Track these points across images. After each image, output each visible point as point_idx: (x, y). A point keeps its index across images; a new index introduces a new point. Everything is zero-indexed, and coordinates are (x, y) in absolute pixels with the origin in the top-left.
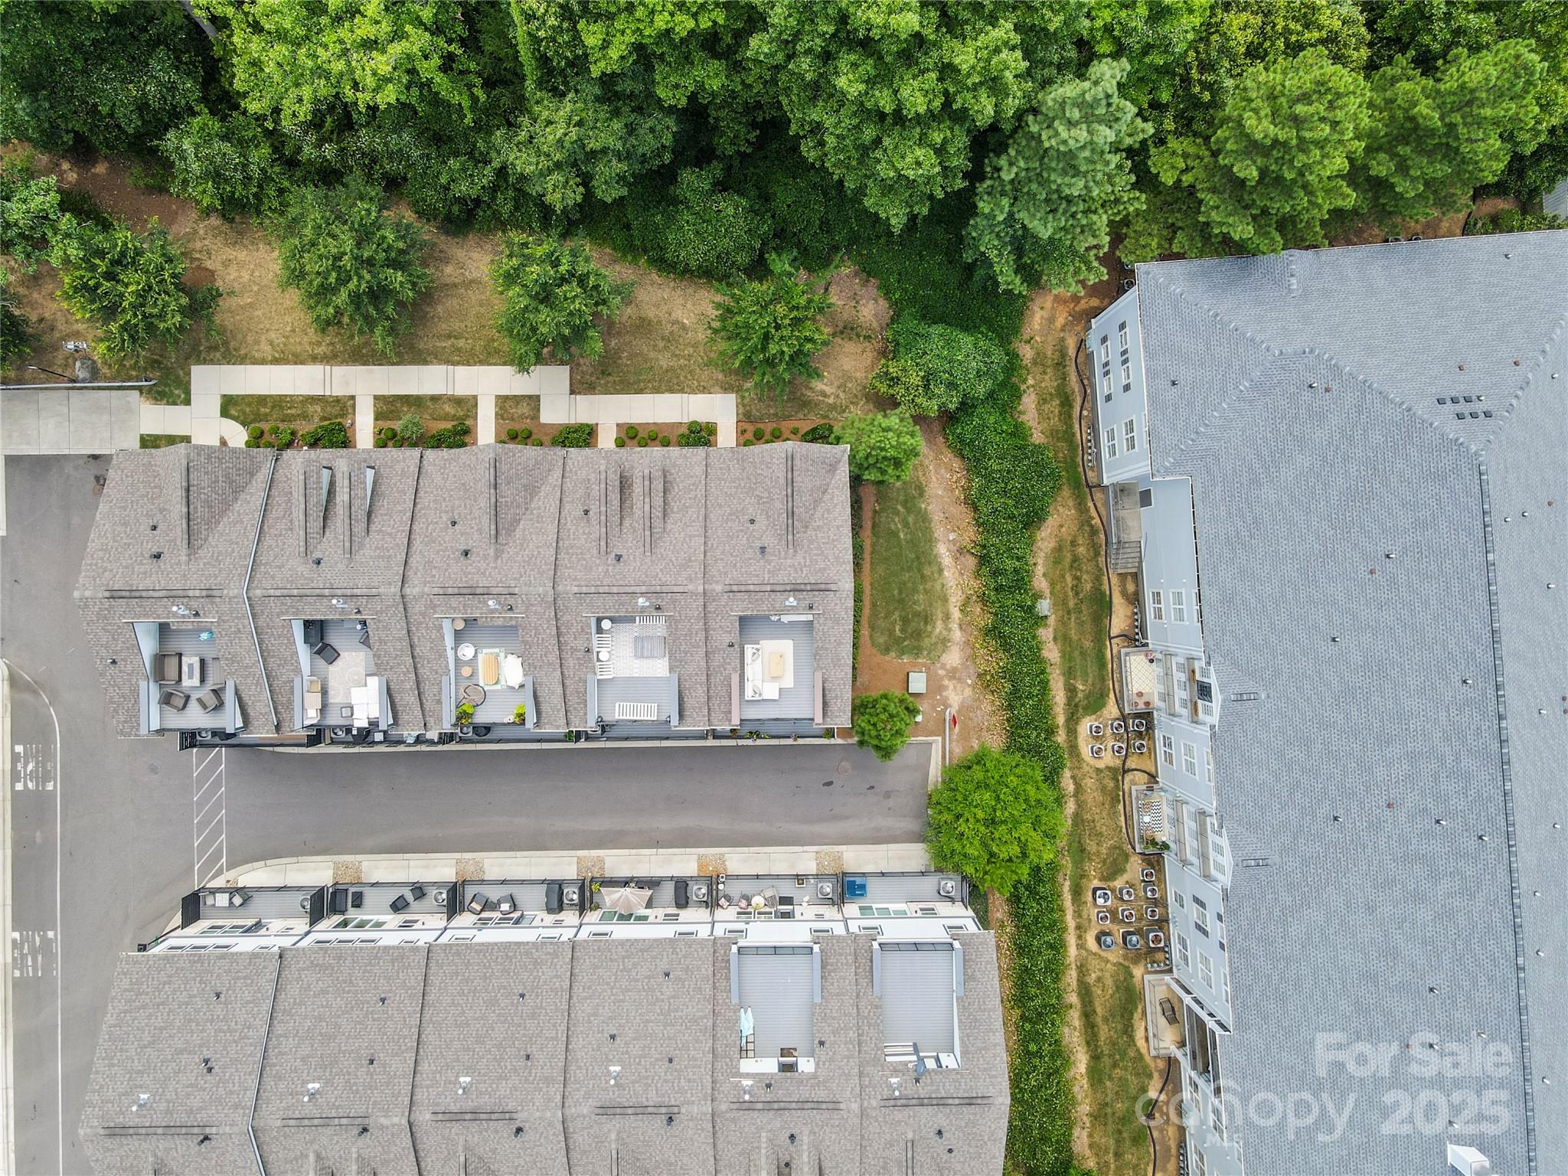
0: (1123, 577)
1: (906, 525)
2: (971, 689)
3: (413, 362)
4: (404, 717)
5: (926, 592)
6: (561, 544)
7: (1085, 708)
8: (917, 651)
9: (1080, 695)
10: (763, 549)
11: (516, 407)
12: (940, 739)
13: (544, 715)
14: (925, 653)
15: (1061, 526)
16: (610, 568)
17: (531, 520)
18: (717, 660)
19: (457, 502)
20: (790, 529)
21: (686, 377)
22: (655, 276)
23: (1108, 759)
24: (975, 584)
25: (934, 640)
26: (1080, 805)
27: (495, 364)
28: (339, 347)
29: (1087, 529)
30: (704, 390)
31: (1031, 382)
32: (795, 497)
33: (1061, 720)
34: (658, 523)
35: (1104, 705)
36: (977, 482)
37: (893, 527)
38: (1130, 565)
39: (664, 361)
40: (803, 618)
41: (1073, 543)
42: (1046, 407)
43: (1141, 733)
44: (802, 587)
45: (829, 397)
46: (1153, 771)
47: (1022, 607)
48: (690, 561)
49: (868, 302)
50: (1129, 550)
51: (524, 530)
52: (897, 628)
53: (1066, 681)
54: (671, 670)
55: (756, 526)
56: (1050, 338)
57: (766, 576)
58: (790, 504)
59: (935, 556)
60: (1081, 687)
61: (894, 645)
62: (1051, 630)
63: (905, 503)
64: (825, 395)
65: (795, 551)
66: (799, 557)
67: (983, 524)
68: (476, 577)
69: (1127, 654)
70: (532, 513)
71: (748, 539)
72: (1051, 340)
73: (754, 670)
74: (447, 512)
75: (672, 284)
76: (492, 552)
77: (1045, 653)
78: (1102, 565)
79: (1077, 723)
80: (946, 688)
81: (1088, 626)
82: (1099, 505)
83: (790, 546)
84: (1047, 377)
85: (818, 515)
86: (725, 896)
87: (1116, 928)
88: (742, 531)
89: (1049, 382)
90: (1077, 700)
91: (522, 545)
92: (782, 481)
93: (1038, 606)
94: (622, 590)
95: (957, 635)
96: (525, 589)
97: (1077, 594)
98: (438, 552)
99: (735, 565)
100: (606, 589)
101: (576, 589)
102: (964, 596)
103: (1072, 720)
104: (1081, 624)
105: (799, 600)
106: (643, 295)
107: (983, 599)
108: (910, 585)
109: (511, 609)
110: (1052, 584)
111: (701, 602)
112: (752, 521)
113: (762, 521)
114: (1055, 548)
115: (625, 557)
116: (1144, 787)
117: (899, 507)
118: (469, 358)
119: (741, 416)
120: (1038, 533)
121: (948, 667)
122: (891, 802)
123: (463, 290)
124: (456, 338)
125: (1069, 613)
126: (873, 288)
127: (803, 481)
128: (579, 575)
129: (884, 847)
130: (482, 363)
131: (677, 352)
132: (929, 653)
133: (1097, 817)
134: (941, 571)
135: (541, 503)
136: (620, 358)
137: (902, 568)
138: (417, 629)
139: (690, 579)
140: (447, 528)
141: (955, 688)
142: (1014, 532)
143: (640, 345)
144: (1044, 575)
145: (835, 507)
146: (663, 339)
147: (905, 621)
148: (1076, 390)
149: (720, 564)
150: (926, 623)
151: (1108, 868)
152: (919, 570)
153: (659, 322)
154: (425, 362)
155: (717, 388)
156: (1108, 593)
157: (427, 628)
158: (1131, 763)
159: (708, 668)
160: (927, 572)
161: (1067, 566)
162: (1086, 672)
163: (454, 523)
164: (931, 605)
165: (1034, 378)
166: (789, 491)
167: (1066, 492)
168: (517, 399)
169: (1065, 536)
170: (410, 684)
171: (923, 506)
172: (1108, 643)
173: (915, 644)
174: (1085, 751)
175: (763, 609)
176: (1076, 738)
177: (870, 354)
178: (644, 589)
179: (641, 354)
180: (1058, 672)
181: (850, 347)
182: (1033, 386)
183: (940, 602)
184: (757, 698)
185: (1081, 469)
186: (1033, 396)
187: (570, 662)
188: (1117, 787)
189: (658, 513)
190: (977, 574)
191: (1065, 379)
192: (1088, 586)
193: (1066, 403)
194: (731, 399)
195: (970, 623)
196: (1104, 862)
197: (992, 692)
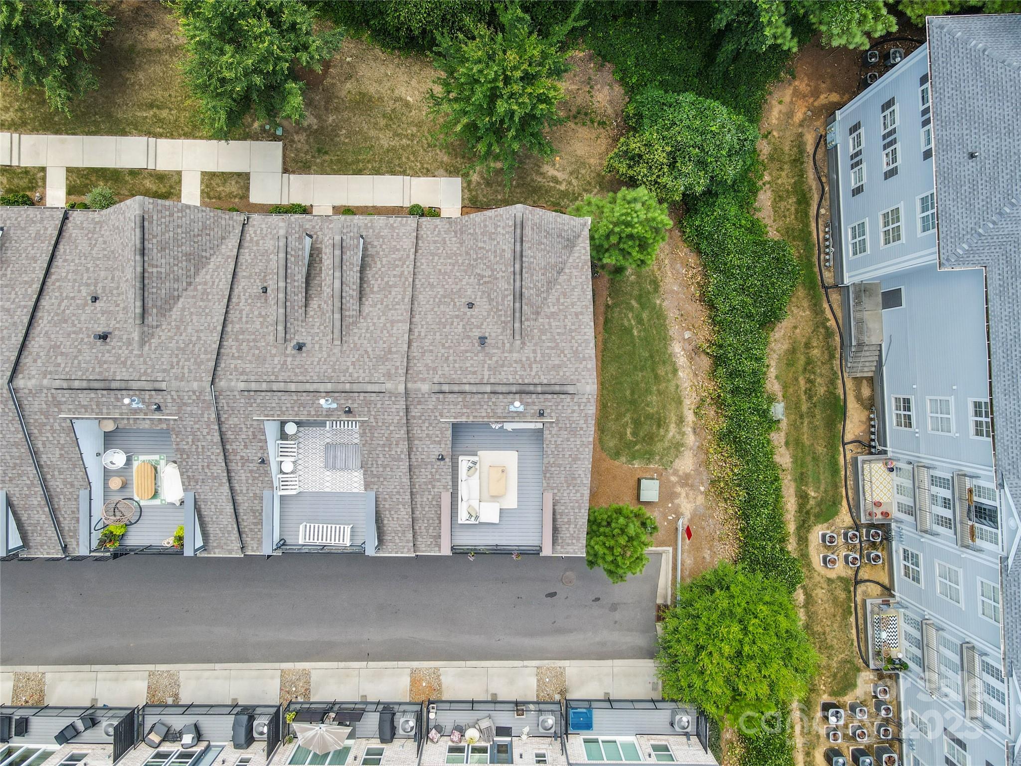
0: (858, 381)
1: (640, 321)
2: (703, 496)
3: (110, 133)
4: (35, 539)
5: (660, 393)
6: (229, 328)
7: (817, 516)
8: (648, 456)
9: (812, 502)
10: (483, 340)
11: (224, 184)
12: (670, 549)
13: (212, 537)
14: (657, 458)
15: (795, 327)
16: (289, 359)
17: (194, 297)
18: (424, 475)
19: (103, 274)
20: (517, 315)
21: (408, 158)
22: (378, 51)
23: (840, 569)
24: (711, 386)
25: (666, 444)
26: (810, 615)
27: (201, 138)
28: (29, 114)
29: (822, 330)
30: (428, 173)
31: (767, 178)
32: (525, 275)
33: (791, 527)
34: (352, 304)
35: (836, 513)
36: (715, 277)
37: (626, 323)
38: (866, 369)
39: (385, 140)
40: (532, 426)
41: (807, 345)
42: (782, 205)
43: (874, 543)
44: (532, 388)
45: (561, 183)
46: (886, 582)
47: (758, 411)
48: (390, 352)
49: (602, 87)
50: (868, 354)
51: (183, 309)
52: (629, 431)
53: (797, 487)
54: (367, 486)
55: (475, 311)
56: (788, 133)
57: (486, 373)
58: (518, 284)
59: (670, 356)
60: (813, 494)
61: (624, 449)
62: (783, 434)
63: (639, 299)
64: (555, 180)
65: (523, 343)
66: (528, 350)
67: (720, 322)
68: (113, 368)
69: (864, 462)
70: (196, 289)
71: (464, 327)
72: (789, 135)
73: (468, 488)
74: (88, 285)
75: (396, 61)
76: (136, 336)
77: (777, 459)
78: (837, 368)
79: (808, 531)
80: (678, 495)
81: (821, 432)
82: (835, 306)
83: (517, 337)
84: (783, 174)
85: (552, 299)
86: (436, 727)
87: (846, 745)
88: (457, 317)
89: (786, 179)
90: (808, 507)
91: (178, 328)
92: (508, 255)
93: (772, 409)
94: (301, 387)
95: (691, 439)
96: (175, 384)
97: (810, 398)
98: (69, 335)
99: (447, 359)
100: (282, 386)
101: (242, 386)
102: (698, 398)
103: (804, 528)
104: (814, 429)
105: (526, 404)
106: (363, 70)
107: (719, 402)
108: (643, 385)
109: (159, 408)
110: (785, 387)
111: (402, 404)
112: (471, 305)
113: (482, 305)
114: (788, 350)
115: (309, 346)
116: (880, 601)
117: (634, 303)
118: (173, 131)
119: (466, 202)
120: (772, 334)
121: (681, 473)
122: (617, 615)
123: (167, 57)
124: (158, 108)
125: (801, 417)
126: (608, 74)
127: (535, 257)
128: (249, 367)
129: (609, 662)
130: (187, 136)
131: (400, 131)
132: (661, 459)
133: (828, 629)
134: (675, 371)
135: (208, 277)
136: (337, 135)
137: (635, 367)
138: (40, 432)
139: (389, 375)
140: (86, 304)
141: (687, 495)
142: (751, 332)
143: (360, 122)
144: (777, 377)
145: (573, 289)
146: (384, 116)
147: (637, 423)
148: (814, 187)
149: (428, 358)
150: (659, 426)
151: (838, 683)
152: (653, 370)
153: (381, 99)
154: (124, 133)
155: (441, 171)
156: (842, 397)
157: (53, 430)
158: (864, 574)
159: (412, 485)
160: (661, 371)
161: (800, 369)
162: (818, 479)
163: (95, 299)
164: (664, 407)
165: (770, 174)
166: (517, 266)
167: (801, 292)
168: (225, 177)
169: (799, 337)
170: (38, 499)
171: (658, 302)
172: (841, 449)
173: (647, 448)
174: (816, 560)
175: (482, 415)
176: (807, 546)
177: (604, 141)
178: (329, 387)
179: (360, 132)
180: (789, 477)
181: (583, 132)
182: (769, 183)
183: (673, 404)
184: (472, 521)
185: (817, 269)
186: (769, 193)
187: (242, 476)
188: (849, 599)
189: (352, 291)
190: (713, 374)
191: (802, 176)
192: (822, 390)
193: (803, 200)
194: (457, 182)
195: (705, 427)
196: (835, 676)
197: (726, 500)
